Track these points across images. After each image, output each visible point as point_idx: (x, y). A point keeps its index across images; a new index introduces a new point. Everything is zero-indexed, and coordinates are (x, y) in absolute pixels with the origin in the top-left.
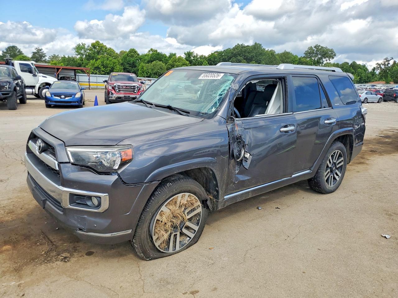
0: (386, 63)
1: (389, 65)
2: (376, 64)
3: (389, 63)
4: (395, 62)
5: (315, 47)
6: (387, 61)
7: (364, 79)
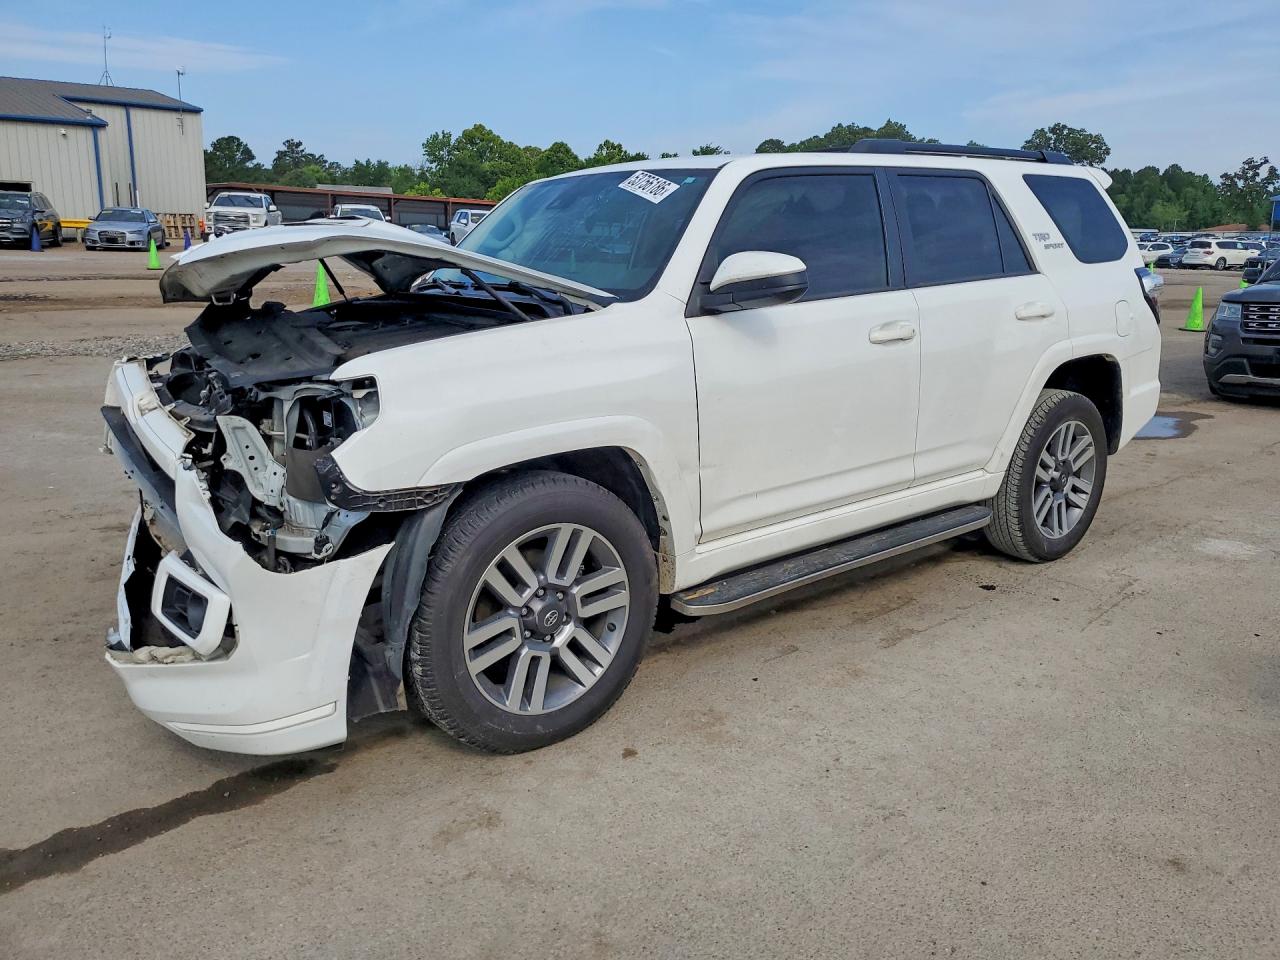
0: (1250, 173)
1: (1258, 179)
2: (1221, 177)
3: (1258, 174)
4: (1273, 170)
5: (1053, 130)
6: (1250, 168)
7: (1201, 216)
